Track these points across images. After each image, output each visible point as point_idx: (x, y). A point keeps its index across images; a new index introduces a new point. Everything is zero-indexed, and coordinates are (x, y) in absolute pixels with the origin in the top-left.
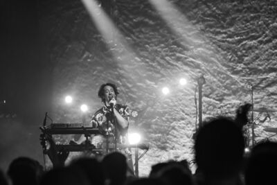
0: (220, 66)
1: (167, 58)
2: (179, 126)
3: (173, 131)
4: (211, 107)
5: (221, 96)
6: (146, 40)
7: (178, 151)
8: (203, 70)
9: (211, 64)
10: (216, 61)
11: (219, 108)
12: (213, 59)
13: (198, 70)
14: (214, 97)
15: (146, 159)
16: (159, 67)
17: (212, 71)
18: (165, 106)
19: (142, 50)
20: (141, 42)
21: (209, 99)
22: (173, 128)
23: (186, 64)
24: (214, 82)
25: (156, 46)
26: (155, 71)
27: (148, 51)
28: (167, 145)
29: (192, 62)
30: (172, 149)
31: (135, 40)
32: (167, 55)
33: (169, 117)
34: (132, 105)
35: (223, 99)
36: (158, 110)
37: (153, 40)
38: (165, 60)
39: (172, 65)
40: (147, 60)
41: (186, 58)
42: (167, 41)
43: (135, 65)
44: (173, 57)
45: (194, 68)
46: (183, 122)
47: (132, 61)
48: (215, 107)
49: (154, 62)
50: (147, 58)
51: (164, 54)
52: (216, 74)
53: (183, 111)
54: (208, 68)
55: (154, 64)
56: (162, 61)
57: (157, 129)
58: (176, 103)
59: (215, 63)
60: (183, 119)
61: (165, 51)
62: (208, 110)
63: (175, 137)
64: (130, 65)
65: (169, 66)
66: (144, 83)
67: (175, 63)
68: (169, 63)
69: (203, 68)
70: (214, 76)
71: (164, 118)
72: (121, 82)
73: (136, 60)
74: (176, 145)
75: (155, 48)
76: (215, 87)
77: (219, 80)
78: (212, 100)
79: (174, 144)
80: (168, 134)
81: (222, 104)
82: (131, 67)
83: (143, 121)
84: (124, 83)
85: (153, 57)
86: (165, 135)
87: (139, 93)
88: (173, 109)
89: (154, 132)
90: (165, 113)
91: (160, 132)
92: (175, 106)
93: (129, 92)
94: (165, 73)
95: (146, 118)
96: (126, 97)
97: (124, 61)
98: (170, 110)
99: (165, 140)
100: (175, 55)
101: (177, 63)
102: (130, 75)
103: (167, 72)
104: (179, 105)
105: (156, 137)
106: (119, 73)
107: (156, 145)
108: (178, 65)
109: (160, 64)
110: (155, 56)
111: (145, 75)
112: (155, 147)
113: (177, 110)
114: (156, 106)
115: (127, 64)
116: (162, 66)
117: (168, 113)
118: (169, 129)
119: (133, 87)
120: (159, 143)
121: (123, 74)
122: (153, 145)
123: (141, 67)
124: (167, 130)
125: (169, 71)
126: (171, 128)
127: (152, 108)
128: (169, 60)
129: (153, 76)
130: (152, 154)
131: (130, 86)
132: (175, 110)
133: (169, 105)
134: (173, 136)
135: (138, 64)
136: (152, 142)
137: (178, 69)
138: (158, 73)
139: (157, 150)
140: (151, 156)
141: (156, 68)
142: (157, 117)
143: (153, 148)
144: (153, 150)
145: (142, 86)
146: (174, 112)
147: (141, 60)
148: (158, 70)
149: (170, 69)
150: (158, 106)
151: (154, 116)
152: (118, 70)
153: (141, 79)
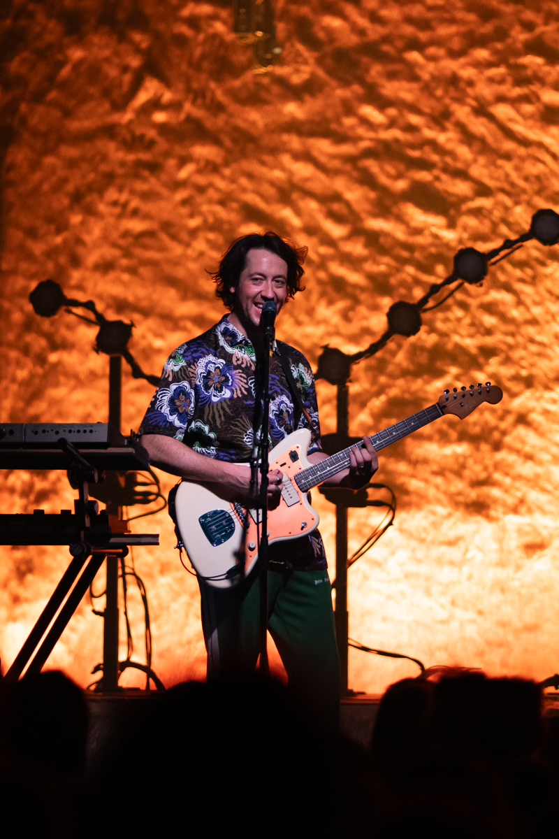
1: (502, 111)
2: (546, 413)
3: (521, 430)
6: (408, 30)
7: (539, 520)
15: (402, 555)
16: (464, 152)
18: (489, 320)
19: (392, 76)
20: (386, 39)
22: (522, 419)
25: (454, 55)
26: (446, 169)
27: (415, 78)
28: (495, 492)
30: (515, 510)
31: (361, 32)
32: (501, 99)
33: (506, 371)
34: (346, 316)
36: (456, 338)
37: (443, 31)
38: (492, 118)
39: (525, 142)
40: (414, 119)
42: (501, 34)
43: (360, 138)
44: (528, 108)
47: (349, 121)
49: (443, 129)
50: (415, 109)
51: (486, 91)
55: (442, 138)
56: (479, 126)
58: (536, 311)
61: (491, 80)
63: (529, 457)
64: (340, 138)
65: (509, 146)
66: (400, 219)
67: (534, 134)
68: (509, 134)
72: (298, 212)
73: (365, 122)
74: (534, 496)
75: (450, 65)
79: (522, 490)
80: (497, 447)
83: (390, 386)
84: (312, 218)
85: (439, 107)
86: (485, 447)
87: (377, 263)
88: (522, 336)
89: (436, 437)
90: (488, 352)
91: (463, 437)
92: (534, 322)
93: (332, 258)
94: (491, 177)
95: (405, 373)
96: (320, 282)
97: (311, 122)
98: (510, 340)
99: (486, 468)
100: (538, 98)
101: (546, 132)
102: (339, 184)
103: (500, 173)
104: (549, 318)
105: (445, 456)
106: (291, 173)
107: (445, 493)
108: (547, 140)
109: (468, 137)
110: (447, 101)
111: (401, 185)
112: (439, 501)
113: (539, 338)
114: (446, 320)
115: (326, 133)
116: (477, 146)
117: (502, 351)
118: (503, 425)
119: (348, 238)
120: (458, 485)
121: (307, 180)
122: (432, 492)
123: (386, 151)
124: (496, 428)
125: (508, 167)
126: (510, 419)
127: (432, 330)
128: (511, 120)
129: (437, 191)
130: (425, 530)
131: (337, 231)
132: (532, 341)
133: (504, 318)
134: (518, 452)
135: (371, 135)
136: (426, 481)
137: (547, 158)
138: (462, 174)
139: (449, 515)
140: (422, 541)
141: (451, 154)
142: (454, 370)
143: (431, 507)
144: (434, 513)
145: (386, 235)
146: (525, 348)
147: (387, 116)
148: (460, 165)
149: (516, 161)
150: (459, 320)
151: (439, 364)
152: (286, 159)
153: (386, 204)
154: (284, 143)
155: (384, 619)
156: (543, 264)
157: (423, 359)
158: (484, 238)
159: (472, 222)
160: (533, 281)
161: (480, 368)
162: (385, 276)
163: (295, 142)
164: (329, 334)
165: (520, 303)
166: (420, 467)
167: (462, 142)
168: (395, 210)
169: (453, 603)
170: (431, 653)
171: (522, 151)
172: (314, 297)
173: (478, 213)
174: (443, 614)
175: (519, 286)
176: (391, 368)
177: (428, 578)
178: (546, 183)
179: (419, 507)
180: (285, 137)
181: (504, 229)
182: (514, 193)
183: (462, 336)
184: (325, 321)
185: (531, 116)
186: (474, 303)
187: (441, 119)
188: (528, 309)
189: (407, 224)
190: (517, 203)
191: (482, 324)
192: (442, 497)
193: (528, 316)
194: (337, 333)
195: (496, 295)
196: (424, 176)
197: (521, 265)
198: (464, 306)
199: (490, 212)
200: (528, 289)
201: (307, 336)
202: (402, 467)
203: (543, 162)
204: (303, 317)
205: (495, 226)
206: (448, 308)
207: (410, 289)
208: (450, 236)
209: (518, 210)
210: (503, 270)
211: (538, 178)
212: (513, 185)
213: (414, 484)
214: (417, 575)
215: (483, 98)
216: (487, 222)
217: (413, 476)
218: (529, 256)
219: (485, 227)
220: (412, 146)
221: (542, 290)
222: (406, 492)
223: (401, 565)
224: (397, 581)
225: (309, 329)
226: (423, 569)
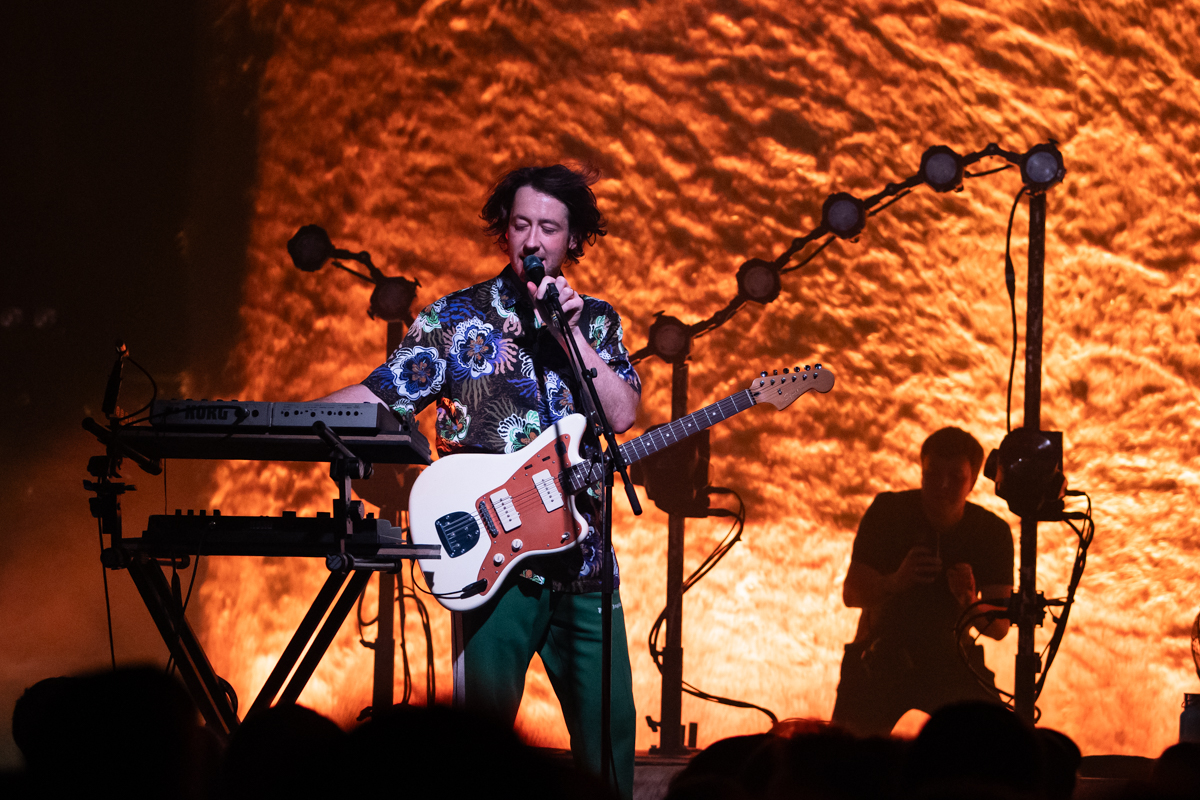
0: (1178, 73)
1: (889, 24)
2: (937, 403)
3: (905, 425)
4: (1122, 303)
5: (1176, 240)
8: (1085, 96)
9: (1127, 65)
10: (1159, 49)
11: (1165, 308)
12: (1138, 35)
13: (1058, 95)
14: (1141, 243)
15: (752, 579)
16: (840, 74)
17: (1131, 105)
18: (868, 286)
21: (1107, 258)
22: (907, 411)
23: (990, 60)
24: (1142, 162)
26: (816, 96)
29: (1024, 49)
32: (888, 9)
33: (888, 351)
34: (687, 278)
35: (1186, 260)
36: (826, 308)
38: (876, 32)
39: (916, 64)
40: (779, 32)
41: (992, 28)
43: (711, 55)
44: (921, 21)
45: (1032, 81)
46: (964, 377)
47: (696, 34)
48: (1139, 301)
49: (815, 46)
50: (779, 20)
52: (1152, 120)
53: (965, 322)
54: (1112, 87)
55: (812, 57)
56: (859, 43)
57: (818, 416)
58: (927, 275)
59: (1151, 57)
60: (961, 363)
62: (1101, 316)
64: (684, 55)
65: (897, 67)
66: (758, 157)
67: (927, 54)
68: (898, 54)
69: (1084, 83)
70: (1142, 128)
71: (856, 357)
72: (630, 147)
73: (716, 34)
76: (1143, 193)
77: (1169, 156)
78: (1125, 262)
80: (875, 445)
81: (1181, 288)
82: (691, 68)
83: (742, 368)
84: (648, 153)
85: (809, 18)
86: (859, 445)
87: (727, 212)
88: (909, 307)
89: (799, 432)
90: (865, 326)
91: (833, 432)
92: (924, 289)
93: (672, 205)
94: (874, 108)
95: (760, 351)
96: (656, 234)
97: (649, 33)
98: (893, 311)
99: (860, 472)
100: (935, 9)
101: (943, 51)
102: (683, 112)
103: (886, 101)
104: (943, 284)
105: (811, 456)
106: (622, 97)
107: (808, 502)
108: (945, 62)
109: (845, 56)
110: (820, 10)
111: (760, 114)
112: (800, 512)
113: (929, 310)
114: (814, 285)
115: (667, 49)
116: (856, 67)
117: (883, 325)
118: (883, 418)
119: (691, 180)
120: (825, 493)
121: (642, 106)
122: (792, 500)
123: (743, 72)
124: (874, 422)
125: (895, 94)
126: (892, 411)
127: (796, 297)
128: (899, 35)
129: (806, 123)
130: (782, 548)
131: (678, 171)
132: (921, 313)
133: (886, 284)
134: (901, 452)
135: (725, 51)
136: (785, 486)
137: (945, 84)
138: (837, 103)
139: (814, 530)
140: (779, 561)
141: (824, 76)
142: (822, 348)
143: (791, 519)
144: (794, 527)
145: (741, 176)
146: (912, 322)
147: (744, 28)
148: (834, 91)
149: (905, 87)
150: (830, 285)
151: (803, 340)
152: (616, 80)
153: (741, 139)
154: (614, 60)
155: (729, 659)
156: (938, 217)
157: (784, 333)
158: (862, 183)
159: (849, 162)
160: (924, 238)
161: (855, 346)
162: (738, 229)
163: (628, 59)
164: (666, 300)
165: (906, 265)
166: (777, 469)
167: (837, 62)
168: (752, 146)
169: (816, 640)
170: (787, 702)
171: (913, 75)
172: (649, 254)
173: (856, 151)
174: (803, 654)
175: (905, 244)
176: (744, 343)
177: (785, 609)
178: (942, 115)
179: (775, 519)
180: (616, 52)
181: (888, 173)
182: (902, 128)
183: (834, 306)
184: (662, 284)
185: (926, 31)
186: (849, 264)
187: (811, 33)
188: (917, 273)
189: (766, 164)
190: (905, 140)
191: (858, 291)
192: (804, 507)
193: (917, 282)
194: (678, 300)
195: (875, 255)
196: (790, 104)
197: (909, 217)
198: (836, 268)
199: (872, 150)
200: (917, 248)
201: (639, 302)
202: (756, 468)
203: (940, 90)
204: (634, 279)
205: (877, 167)
206: (816, 270)
207: (769, 246)
208: (820, 179)
209: (907, 148)
210: (886, 223)
211: (932, 108)
212: (901, 116)
213: (770, 490)
214: (772, 605)
215: (866, 6)
216: (867, 163)
217: (770, 480)
218: (919, 205)
219: (865, 170)
220: (775, 67)
221: (934, 249)
222: (761, 500)
223: (750, 591)
224: (747, 611)
225: (642, 294)
226: (779, 597)
